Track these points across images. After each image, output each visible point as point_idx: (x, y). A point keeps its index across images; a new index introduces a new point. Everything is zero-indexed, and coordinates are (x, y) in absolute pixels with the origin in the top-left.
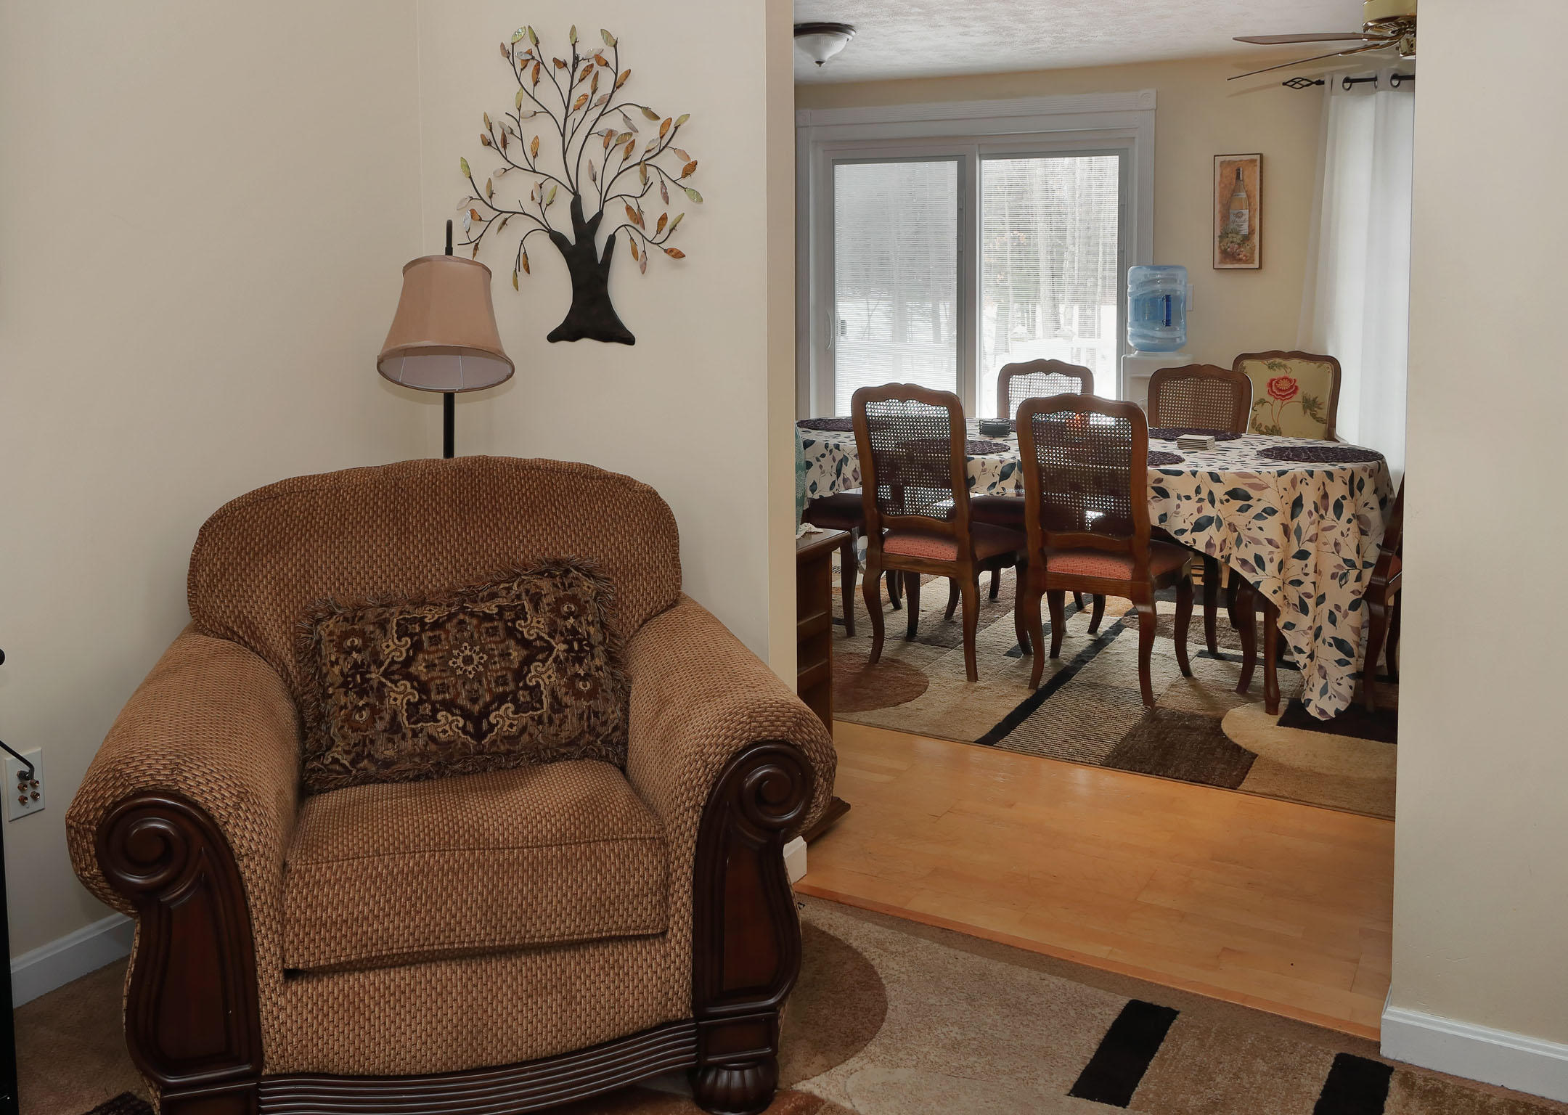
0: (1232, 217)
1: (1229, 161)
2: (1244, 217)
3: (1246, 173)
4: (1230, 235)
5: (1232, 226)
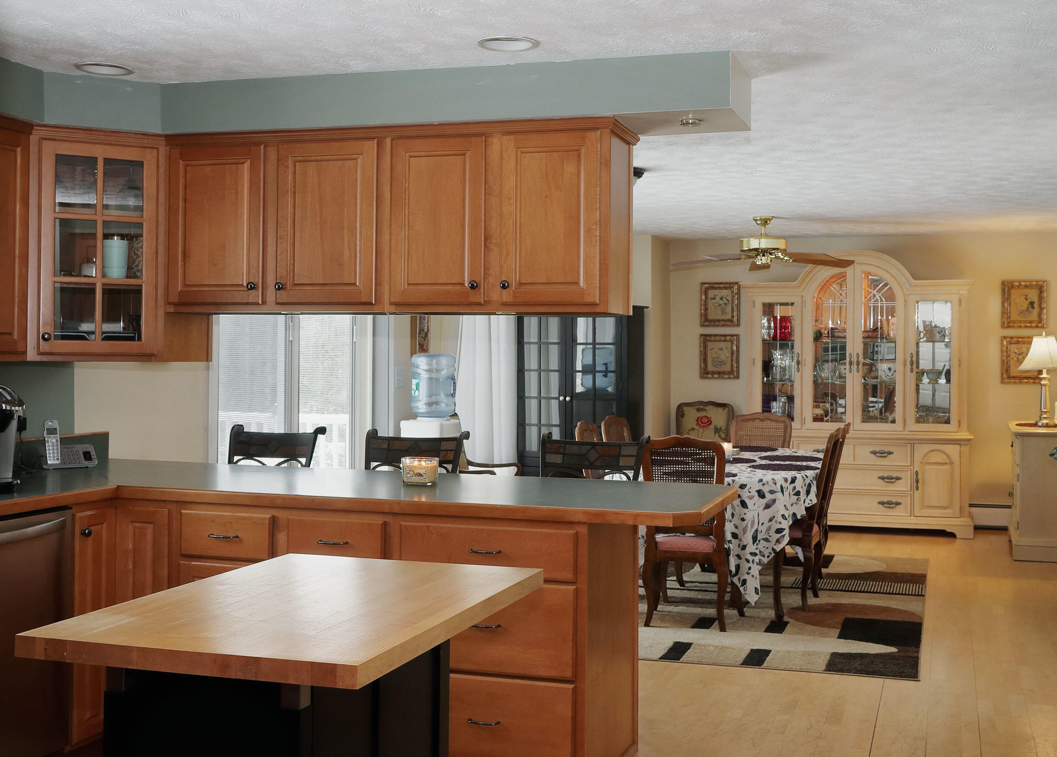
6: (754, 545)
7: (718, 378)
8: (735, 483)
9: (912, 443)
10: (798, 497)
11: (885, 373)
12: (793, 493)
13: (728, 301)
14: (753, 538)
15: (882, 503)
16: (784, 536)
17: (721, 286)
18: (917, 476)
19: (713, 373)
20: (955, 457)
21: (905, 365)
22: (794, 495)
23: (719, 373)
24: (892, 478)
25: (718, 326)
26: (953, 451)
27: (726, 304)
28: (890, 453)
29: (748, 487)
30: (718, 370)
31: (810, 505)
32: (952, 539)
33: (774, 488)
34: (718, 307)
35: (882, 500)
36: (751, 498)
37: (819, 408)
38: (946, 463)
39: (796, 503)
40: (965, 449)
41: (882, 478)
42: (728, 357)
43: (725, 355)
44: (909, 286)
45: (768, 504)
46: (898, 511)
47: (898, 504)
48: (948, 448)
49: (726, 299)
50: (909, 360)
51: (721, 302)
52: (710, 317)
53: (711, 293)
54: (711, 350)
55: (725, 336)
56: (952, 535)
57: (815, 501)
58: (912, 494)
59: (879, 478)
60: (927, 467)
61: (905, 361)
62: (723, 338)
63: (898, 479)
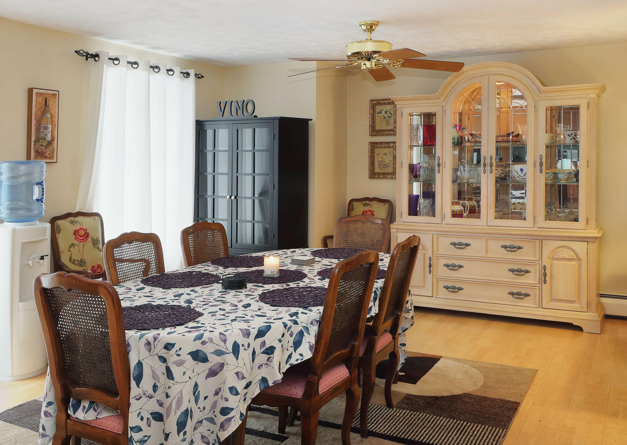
0: (42, 129)
1: (41, 93)
2: (48, 131)
3: (50, 102)
4: (40, 141)
5: (42, 135)
6: (179, 434)
7: (382, 178)
8: (157, 341)
9: (541, 239)
10: (268, 356)
11: (518, 174)
12: (262, 350)
13: (391, 114)
14: (178, 424)
15: (512, 294)
16: (230, 419)
17: (386, 102)
18: (545, 271)
19: (379, 174)
20: (583, 255)
21: (535, 166)
22: (263, 353)
23: (384, 174)
24: (521, 271)
25: (383, 135)
26: (580, 247)
27: (389, 117)
28: (520, 248)
29: (176, 348)
30: (383, 171)
31: (299, 361)
32: (578, 333)
33: (221, 347)
34: (384, 120)
35: (512, 291)
36: (180, 363)
37: (459, 205)
38: (574, 259)
39: (266, 364)
40: (593, 246)
41: (512, 271)
42: (391, 161)
43: (388, 159)
44: (538, 92)
45: (213, 370)
46: (527, 302)
47: (527, 295)
48: (576, 245)
49: (390, 113)
50: (539, 161)
51: (386, 115)
52: (377, 128)
53: (378, 108)
54: (377, 155)
55: (389, 143)
56: (579, 329)
57: (308, 355)
58: (540, 287)
59: (509, 270)
60: (555, 262)
61: (535, 163)
62: (387, 145)
63: (527, 272)
